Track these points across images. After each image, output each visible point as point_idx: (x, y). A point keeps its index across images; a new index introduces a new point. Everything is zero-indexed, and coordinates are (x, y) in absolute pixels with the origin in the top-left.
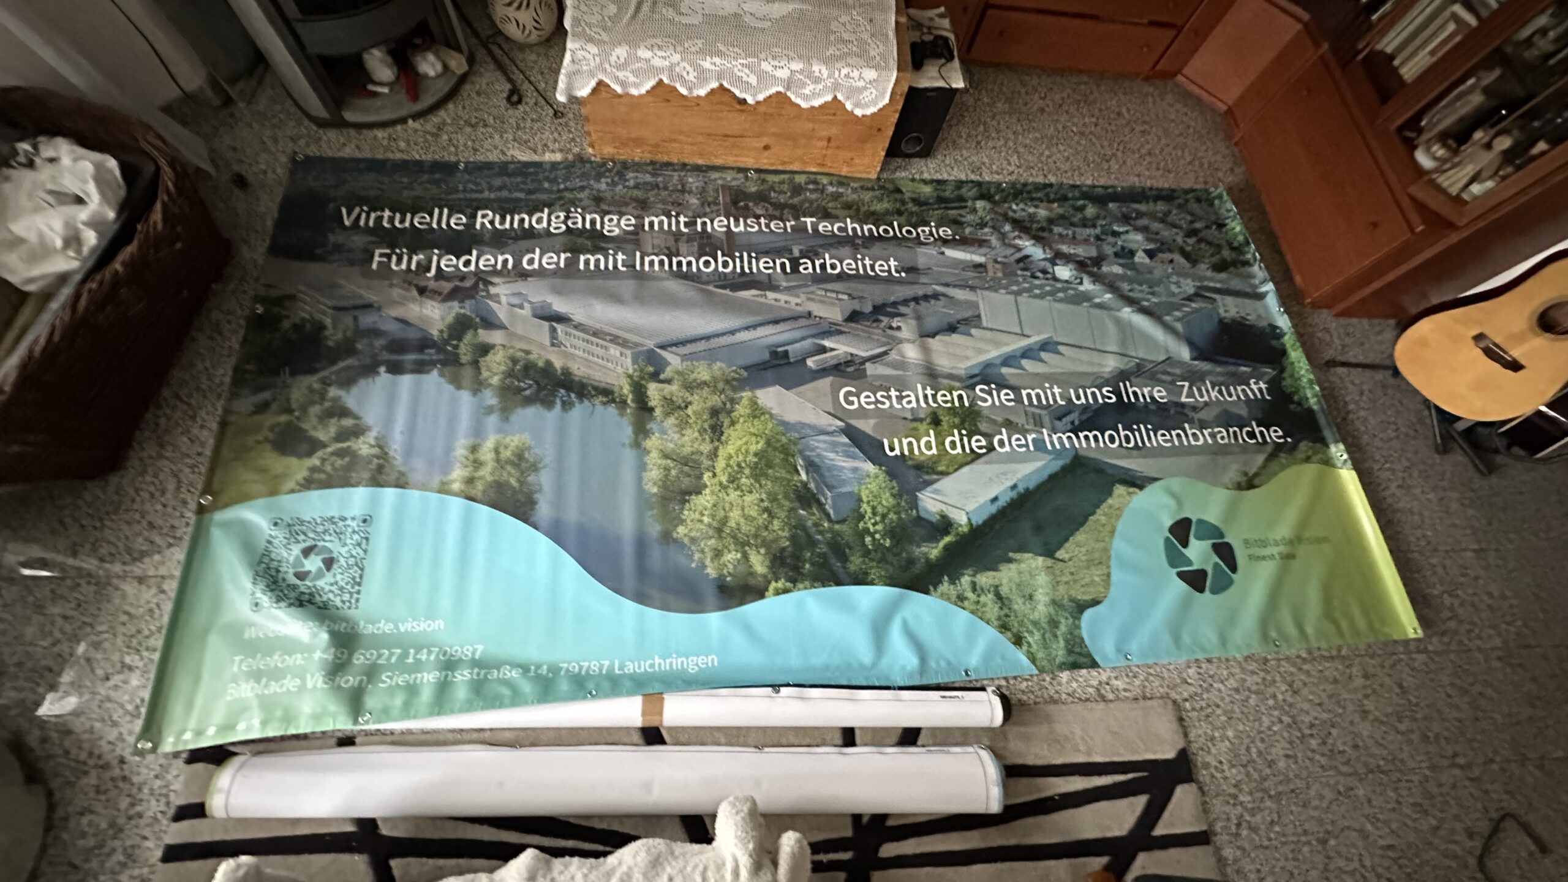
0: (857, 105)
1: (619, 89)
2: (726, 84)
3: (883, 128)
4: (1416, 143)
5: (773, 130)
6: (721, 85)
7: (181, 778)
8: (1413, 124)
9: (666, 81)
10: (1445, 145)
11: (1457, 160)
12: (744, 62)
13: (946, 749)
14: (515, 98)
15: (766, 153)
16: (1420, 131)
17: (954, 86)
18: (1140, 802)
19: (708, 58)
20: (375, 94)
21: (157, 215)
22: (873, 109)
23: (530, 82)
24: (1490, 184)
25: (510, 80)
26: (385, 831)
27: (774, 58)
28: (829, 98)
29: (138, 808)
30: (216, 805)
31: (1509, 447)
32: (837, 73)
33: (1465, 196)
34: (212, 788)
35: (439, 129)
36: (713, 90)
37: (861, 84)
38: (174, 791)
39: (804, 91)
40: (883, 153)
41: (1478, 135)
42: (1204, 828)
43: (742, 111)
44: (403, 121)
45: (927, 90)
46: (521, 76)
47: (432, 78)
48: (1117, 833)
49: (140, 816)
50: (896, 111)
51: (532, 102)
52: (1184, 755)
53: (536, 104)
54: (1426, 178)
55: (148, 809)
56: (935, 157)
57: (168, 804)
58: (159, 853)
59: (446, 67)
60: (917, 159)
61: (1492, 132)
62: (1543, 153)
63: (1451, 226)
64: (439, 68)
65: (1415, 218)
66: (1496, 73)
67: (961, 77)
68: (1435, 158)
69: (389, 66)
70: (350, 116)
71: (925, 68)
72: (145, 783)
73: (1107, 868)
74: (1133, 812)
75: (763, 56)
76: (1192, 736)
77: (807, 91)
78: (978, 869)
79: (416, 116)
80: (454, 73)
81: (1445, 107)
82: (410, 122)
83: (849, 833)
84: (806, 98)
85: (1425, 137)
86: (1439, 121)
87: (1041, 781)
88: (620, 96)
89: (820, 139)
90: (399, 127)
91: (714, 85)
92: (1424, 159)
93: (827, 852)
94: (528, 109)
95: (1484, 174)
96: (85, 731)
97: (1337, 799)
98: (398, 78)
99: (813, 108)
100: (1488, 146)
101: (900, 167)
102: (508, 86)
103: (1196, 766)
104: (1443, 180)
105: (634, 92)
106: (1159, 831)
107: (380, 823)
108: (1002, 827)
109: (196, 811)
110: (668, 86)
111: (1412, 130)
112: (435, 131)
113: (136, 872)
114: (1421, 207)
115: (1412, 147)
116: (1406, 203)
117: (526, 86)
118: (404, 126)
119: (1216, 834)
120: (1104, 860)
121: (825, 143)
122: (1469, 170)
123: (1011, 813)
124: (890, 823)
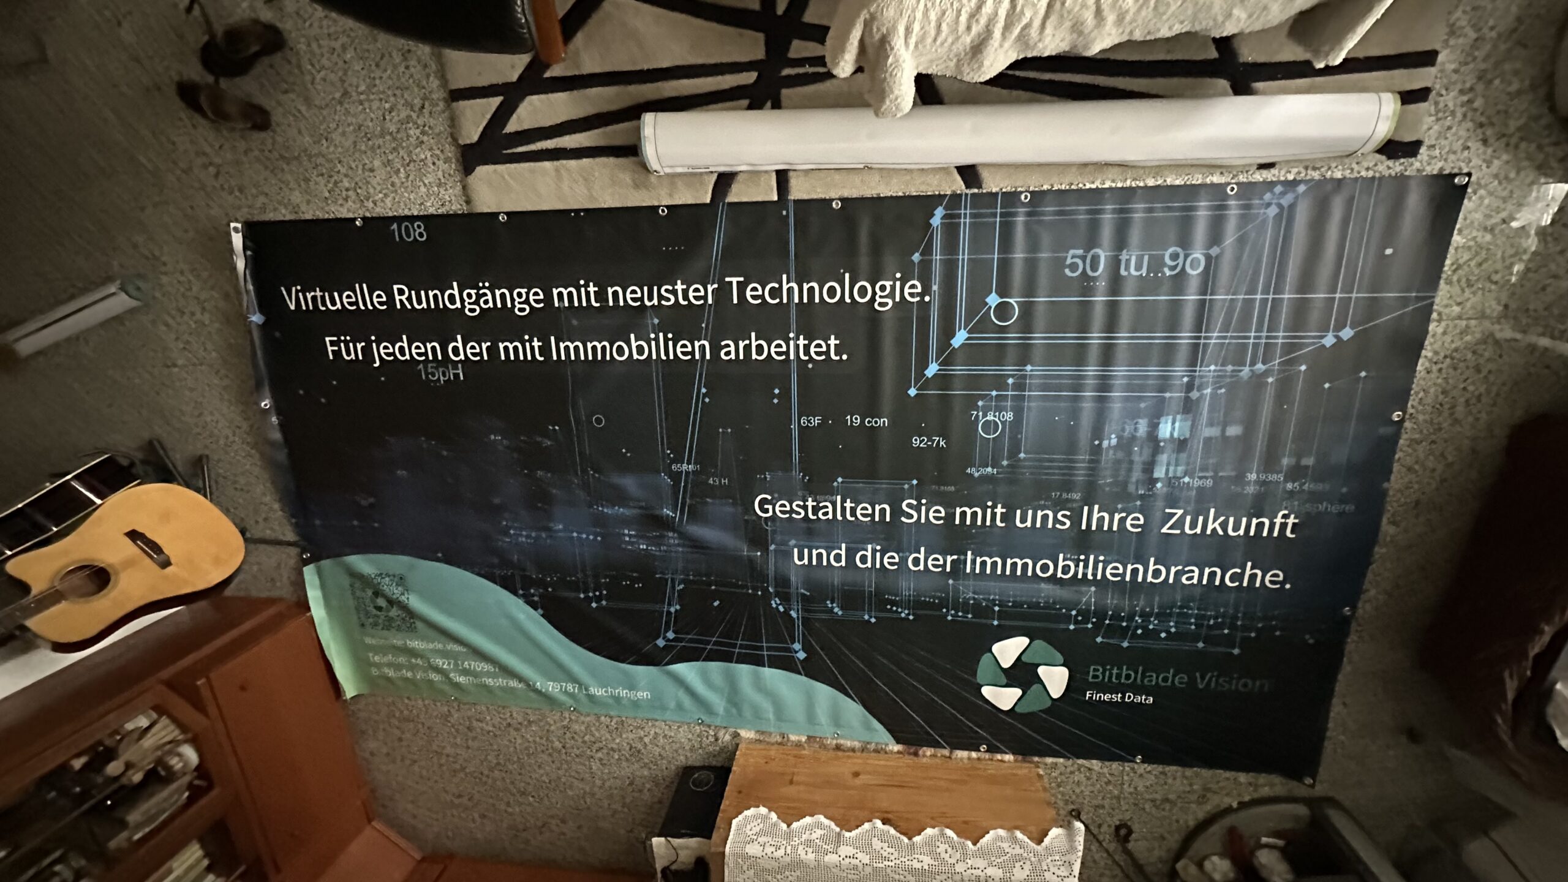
0: (765, 818)
1: (1019, 834)
2: (906, 840)
3: (736, 794)
4: (195, 774)
5: (852, 792)
6: (910, 839)
7: (1425, 127)
8: (196, 793)
9: (969, 843)
10: (169, 769)
11: (159, 753)
12: (887, 863)
13: (691, 170)
14: (1123, 833)
15: (856, 768)
16: (190, 786)
17: (662, 839)
18: (513, 126)
19: (926, 867)
20: (1276, 834)
21: (1511, 688)
22: (747, 813)
23: (1107, 851)
24: (129, 726)
25: (1128, 853)
26: (1223, 84)
27: (855, 867)
28: (795, 825)
29: (1465, 98)
30: (1390, 104)
31: (132, 464)
32: (789, 851)
33: (155, 716)
34: (1396, 119)
35: (1204, 796)
36: (919, 834)
37: (762, 840)
38: (1431, 115)
39: (822, 832)
40: (734, 768)
41: (137, 777)
42: (454, 104)
43: (887, 812)
44: (1243, 805)
45: (692, 836)
46: (1117, 857)
47: (1215, 854)
48: (535, 97)
49: (1462, 92)
50: (724, 811)
51: (1104, 828)
52: (468, 169)
53: (1100, 826)
54: (190, 735)
55: (1455, 98)
56: (677, 768)
57: (1436, 103)
58: (1441, 58)
59: (1200, 865)
60: (698, 764)
61: (124, 781)
62: (78, 755)
63: (170, 684)
64: (1207, 865)
65: (206, 693)
66: (113, 844)
67: (655, 850)
68: (179, 755)
69: (1264, 866)
70: (1302, 810)
71: (693, 860)
72: (1460, 122)
73: (547, 66)
74: (519, 118)
75: (868, 870)
76: (459, 187)
77: (819, 832)
78: (665, 62)
79: (1229, 810)
80: (1191, 859)
81: (164, 811)
82: (1235, 805)
83: (785, 92)
84: (819, 825)
85: (186, 779)
86: (171, 796)
87: (601, 143)
88: (1017, 828)
89: (799, 784)
90: (1247, 798)
91: (917, 839)
92: (191, 754)
93: (806, 74)
94: (1108, 819)
95: (135, 735)
96: (1524, 168)
97: (329, 133)
98: (1252, 853)
99: (812, 815)
100: (129, 766)
101: (714, 756)
102: (1130, 846)
103: (458, 160)
104: (173, 733)
105: (1001, 832)
106: (496, 101)
107: (1230, 91)
108: (642, 100)
109: (1409, 97)
110: (967, 838)
111: (198, 787)
112: (1209, 795)
113: (1461, 41)
114: (199, 705)
115: (201, 770)
116: (212, 710)
117: (1112, 847)
118: (1241, 799)
119: (444, 98)
120: (547, 75)
121: (795, 779)
122: (148, 742)
123: (634, 113)
124: (746, 102)
